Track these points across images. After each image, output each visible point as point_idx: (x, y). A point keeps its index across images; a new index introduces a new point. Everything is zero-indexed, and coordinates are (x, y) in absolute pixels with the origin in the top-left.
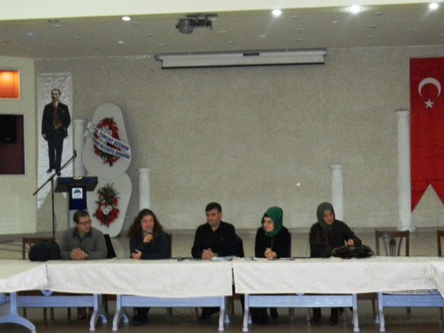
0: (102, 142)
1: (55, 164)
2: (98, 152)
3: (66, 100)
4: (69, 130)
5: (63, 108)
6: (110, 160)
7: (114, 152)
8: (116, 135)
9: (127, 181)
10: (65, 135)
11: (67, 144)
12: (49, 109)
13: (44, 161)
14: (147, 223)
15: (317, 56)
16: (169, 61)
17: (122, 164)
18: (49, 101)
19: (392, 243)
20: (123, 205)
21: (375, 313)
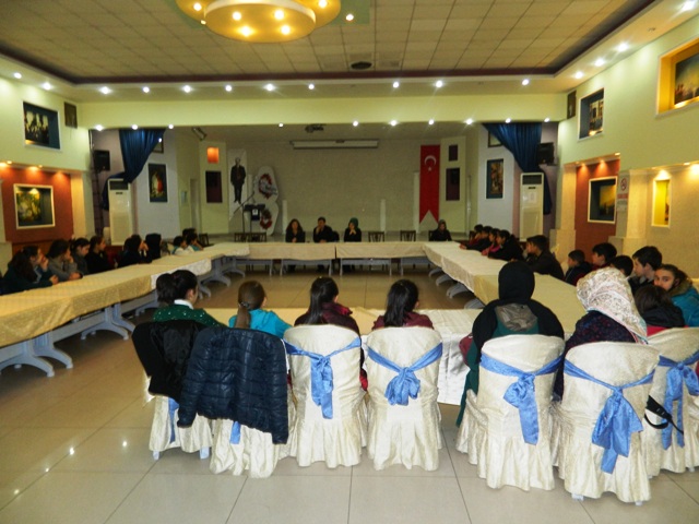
0: (263, 187)
1: (238, 198)
2: (261, 191)
3: (243, 164)
4: (245, 180)
5: (242, 169)
6: (267, 195)
7: (269, 192)
8: (270, 183)
9: (276, 206)
10: (243, 182)
11: (244, 187)
12: (234, 169)
13: (232, 196)
14: (295, 226)
15: (374, 143)
16: (298, 145)
17: (274, 198)
18: (234, 164)
19: (408, 236)
20: (274, 218)
21: (399, 268)
